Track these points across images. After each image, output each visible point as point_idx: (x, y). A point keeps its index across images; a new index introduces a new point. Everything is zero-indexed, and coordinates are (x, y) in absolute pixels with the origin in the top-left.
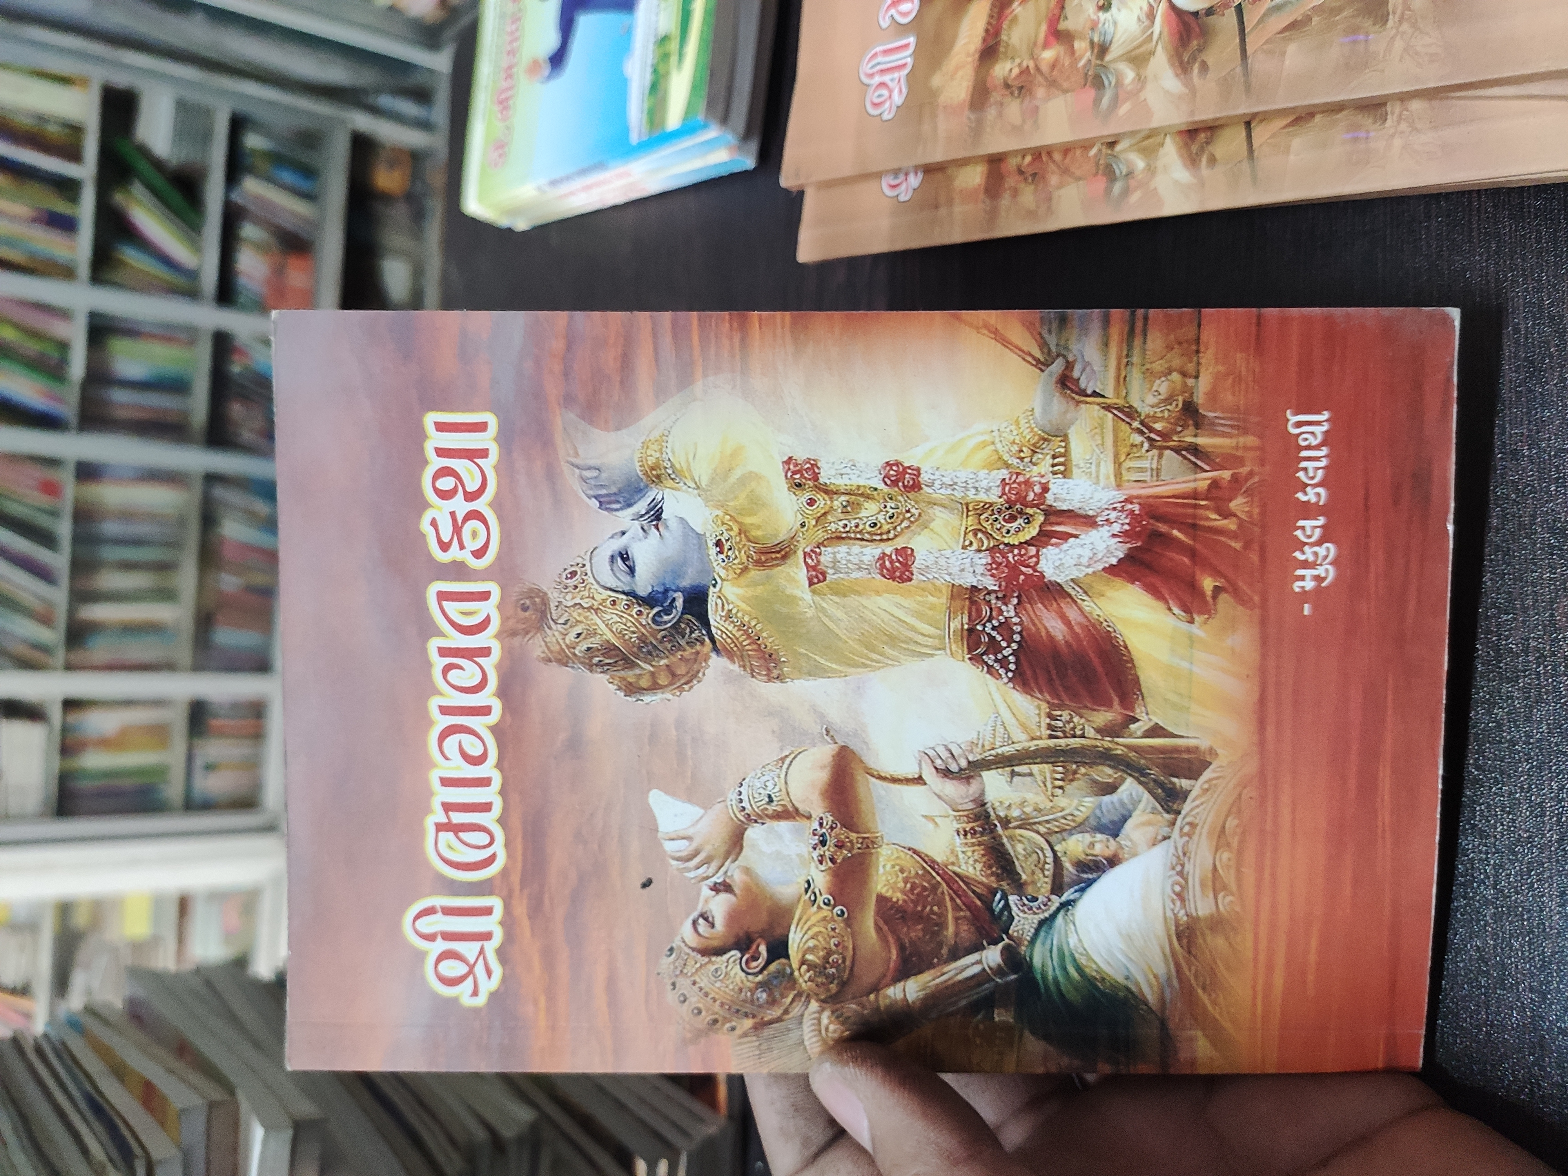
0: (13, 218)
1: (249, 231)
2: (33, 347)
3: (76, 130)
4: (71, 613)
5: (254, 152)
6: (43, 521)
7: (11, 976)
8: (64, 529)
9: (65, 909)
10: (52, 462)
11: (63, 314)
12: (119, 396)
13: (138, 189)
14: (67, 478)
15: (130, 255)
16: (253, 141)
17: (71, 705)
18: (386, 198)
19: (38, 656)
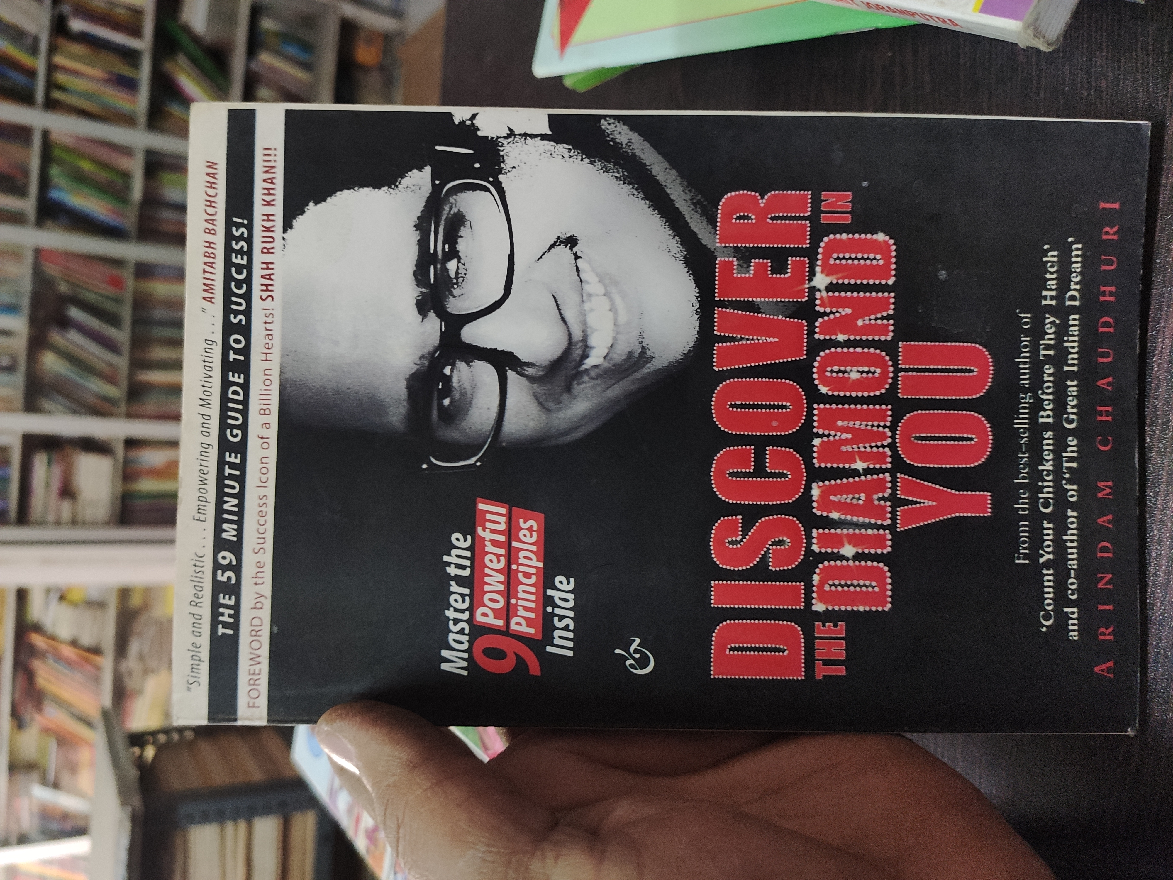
0: (90, 78)
1: (263, 92)
2: (104, 176)
3: (137, 12)
4: (131, 375)
5: (267, 32)
6: (110, 306)
7: (86, 640)
8: (126, 313)
9: (125, 593)
10: (118, 263)
11: (126, 151)
12: (167, 215)
13: (182, 60)
14: (128, 276)
15: (175, 109)
16: (267, 24)
17: (131, 443)
18: (364, 68)
19: (107, 407)
